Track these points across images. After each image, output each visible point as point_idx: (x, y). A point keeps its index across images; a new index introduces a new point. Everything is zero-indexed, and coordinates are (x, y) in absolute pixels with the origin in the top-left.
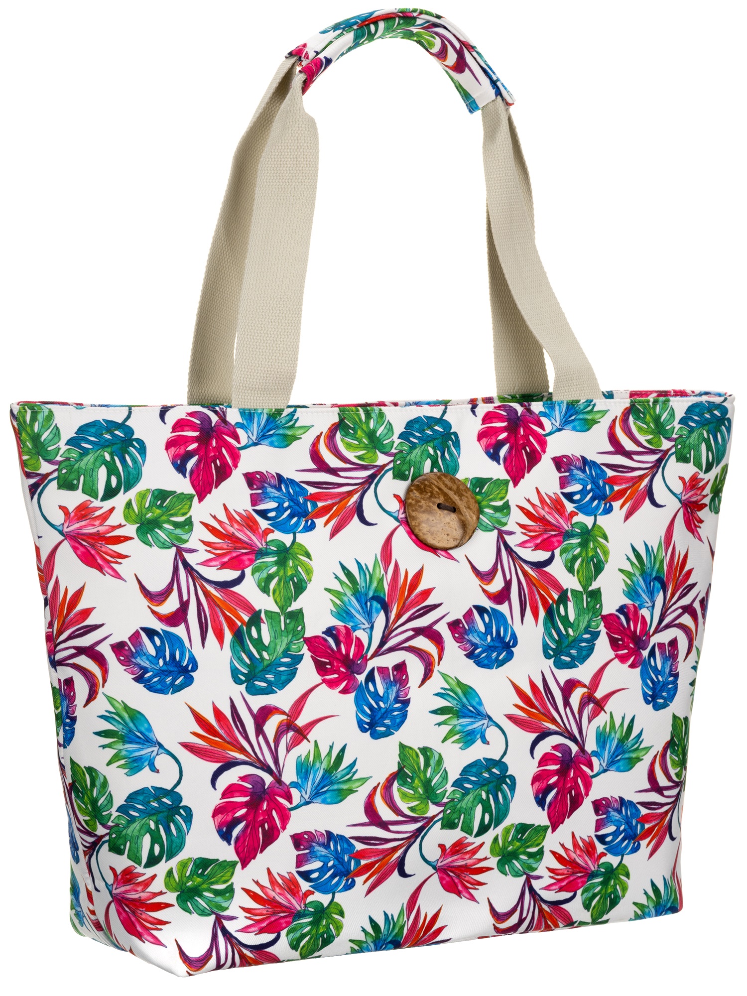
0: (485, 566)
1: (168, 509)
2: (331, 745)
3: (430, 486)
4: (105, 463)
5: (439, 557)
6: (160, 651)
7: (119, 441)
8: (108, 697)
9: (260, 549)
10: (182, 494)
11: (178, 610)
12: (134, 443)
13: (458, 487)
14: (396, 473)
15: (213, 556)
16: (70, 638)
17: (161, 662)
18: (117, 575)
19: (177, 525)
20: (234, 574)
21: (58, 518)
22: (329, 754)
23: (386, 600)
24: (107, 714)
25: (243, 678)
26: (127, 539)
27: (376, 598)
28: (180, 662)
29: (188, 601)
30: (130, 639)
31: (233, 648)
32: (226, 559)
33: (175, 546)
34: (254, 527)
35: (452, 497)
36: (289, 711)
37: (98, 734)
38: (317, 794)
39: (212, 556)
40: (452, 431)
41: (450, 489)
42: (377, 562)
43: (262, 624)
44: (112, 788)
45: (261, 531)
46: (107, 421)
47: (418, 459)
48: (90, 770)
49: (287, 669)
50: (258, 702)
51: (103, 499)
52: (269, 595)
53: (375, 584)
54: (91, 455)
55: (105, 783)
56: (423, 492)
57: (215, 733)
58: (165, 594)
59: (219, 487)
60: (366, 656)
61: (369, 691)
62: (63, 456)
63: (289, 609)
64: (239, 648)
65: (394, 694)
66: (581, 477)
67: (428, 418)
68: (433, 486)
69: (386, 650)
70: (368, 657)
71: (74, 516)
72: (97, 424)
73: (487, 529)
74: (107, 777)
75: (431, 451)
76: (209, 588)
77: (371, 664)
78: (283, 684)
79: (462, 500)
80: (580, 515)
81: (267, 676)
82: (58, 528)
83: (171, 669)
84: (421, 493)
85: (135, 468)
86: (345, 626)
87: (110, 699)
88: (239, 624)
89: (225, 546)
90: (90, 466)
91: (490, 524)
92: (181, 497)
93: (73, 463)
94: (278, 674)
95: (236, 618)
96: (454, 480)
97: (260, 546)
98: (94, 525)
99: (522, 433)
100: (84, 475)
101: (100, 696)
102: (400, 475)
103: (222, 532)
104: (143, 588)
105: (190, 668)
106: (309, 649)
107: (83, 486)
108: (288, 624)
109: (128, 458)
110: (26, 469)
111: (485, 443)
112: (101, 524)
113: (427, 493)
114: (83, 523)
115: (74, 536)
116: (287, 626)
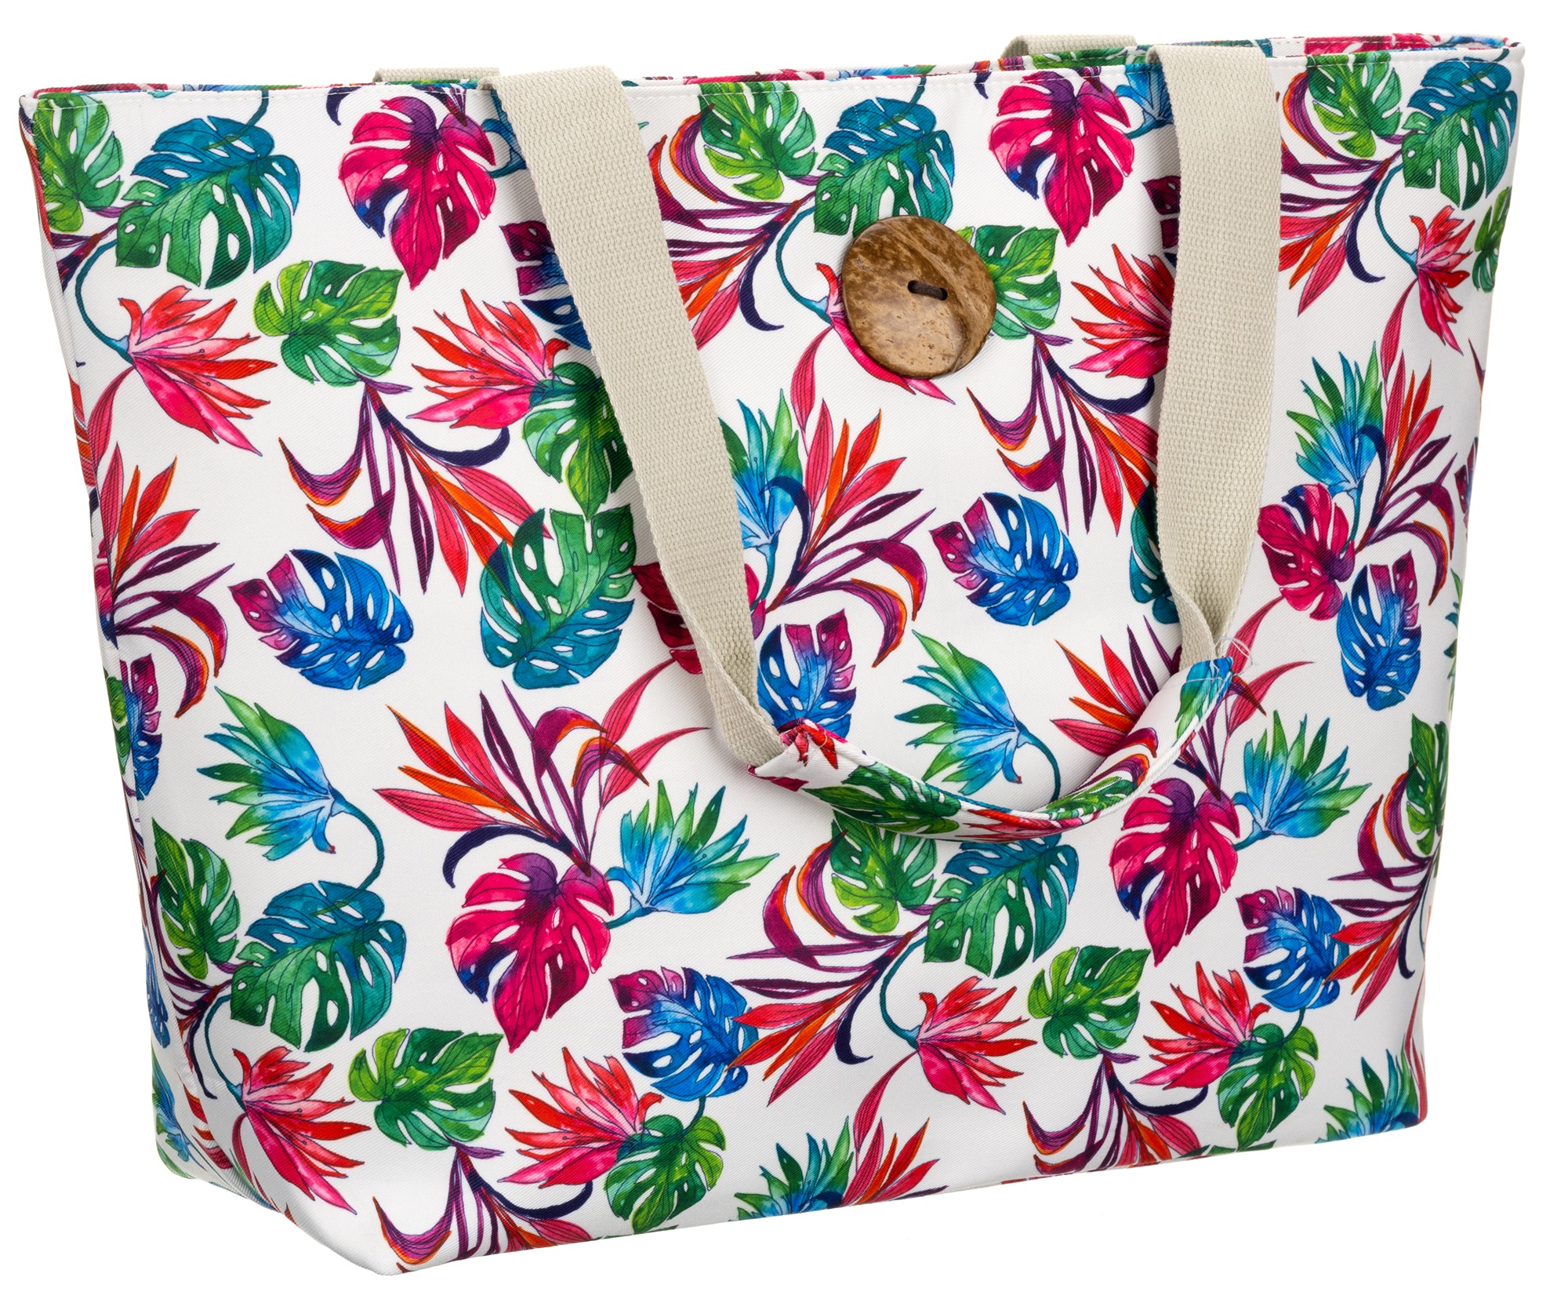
0: (1008, 411)
1: (347, 302)
2: (693, 789)
3: (892, 246)
4: (215, 208)
5: (914, 393)
6: (334, 600)
7: (242, 163)
8: (227, 698)
9: (541, 383)
10: (376, 270)
11: (370, 514)
12: (275, 165)
13: (951, 247)
14: (821, 220)
15: (442, 399)
16: (145, 574)
17: (336, 622)
18: (242, 442)
19: (365, 335)
20: (488, 437)
21: (118, 324)
22: (689, 808)
23: (804, 484)
24: (225, 732)
25: (508, 654)
26: (263, 365)
27: (783, 482)
28: (376, 621)
29: (391, 495)
30: (271, 574)
31: (485, 591)
32: (469, 406)
33: (363, 379)
34: (527, 337)
35: (938, 268)
36: (605, 721)
37: (209, 772)
38: (664, 893)
39: (440, 399)
40: (936, 129)
41: (935, 251)
42: (783, 406)
43: (546, 541)
44: (238, 885)
45: (540, 345)
46: (217, 121)
47: (868, 189)
48: (194, 847)
49: (598, 633)
50: (539, 703)
51: (213, 283)
52: (559, 480)
53: (779, 453)
54: (184, 193)
55: (224, 876)
56: (877, 257)
57: (450, 768)
58: (344, 479)
59: (453, 256)
60: (763, 603)
61: (770, 676)
62: (128, 197)
63: (603, 508)
64: (498, 592)
65: (822, 682)
67: (886, 102)
68: (899, 245)
69: (804, 590)
70: (767, 605)
71: (152, 320)
72: (196, 127)
73: (1012, 334)
74: (227, 862)
75: (894, 172)
76: (435, 466)
77: (772, 620)
78: (591, 665)
79: (960, 274)
81: (557, 648)
82: (118, 344)
83: (358, 636)
84: (874, 261)
85: (276, 218)
87: (230, 700)
88: (498, 540)
89: (467, 379)
90: (183, 215)
91: (1019, 322)
92: (373, 278)
93: (147, 211)
94: (580, 644)
95: (491, 527)
96: (942, 232)
97: (540, 377)
98: (193, 338)
99: (1082, 131)
100: (171, 234)
101: (210, 694)
102: (829, 224)
103: (460, 349)
104: (296, 468)
105: (396, 634)
106: (644, 591)
107: (169, 258)
108: (601, 539)
109: (261, 196)
110: (53, 230)
111: (1006, 154)
112: (207, 337)
113: (887, 259)
114: (170, 334)
115: (151, 362)
116: (599, 544)
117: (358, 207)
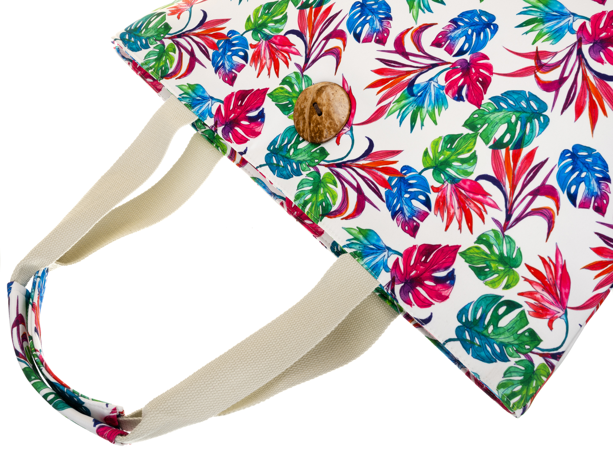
0: (331, 59)
1: (485, 261)
2: (525, 35)
3: (314, 130)
4: (496, 327)
5: (350, 87)
6: (578, 181)
7: (473, 331)
9: (451, 183)
10: (466, 261)
11: (542, 194)
12: (464, 320)
13: (299, 116)
14: (324, 156)
17: (583, 175)
18: (558, 253)
19: (490, 246)
20: (484, 183)
21: (559, 323)
22: (532, 30)
23: (406, 88)
25: (542, 118)
26: (529, 268)
27: (412, 94)
28: (571, 164)
29: (530, 194)
30: (588, 207)
31: (530, 141)
32: (480, 197)
33: (503, 234)
34: (441, 200)
35: (308, 113)
36: (532, 74)
39: (486, 207)
40: (269, 152)
41: (304, 119)
42: (389, 114)
43: (497, 139)
45: (440, 194)
46: (468, 352)
47: (304, 153)
50: (546, 97)
51: (518, 306)
52: (475, 152)
53: (404, 102)
54: (500, 340)
56: (320, 131)
57: (592, 102)
58: (540, 212)
59: (438, 243)
61: (470, 46)
62: (518, 356)
63: (471, 132)
64: (526, 138)
65: (456, 32)
66: (228, 62)
67: (274, 172)
68: (311, 129)
69: (436, 60)
70: (451, 65)
71: (549, 315)
72: (476, 355)
73: (308, 79)
75: (292, 151)
76: (508, 190)
77: (453, 60)
78: (520, 93)
79: (304, 106)
80: (249, 43)
81: (525, 106)
82: (565, 318)
83: (581, 165)
84: (322, 131)
85: (481, 305)
86: (447, 93)
88: (511, 152)
89: (472, 205)
90: (507, 334)
91: (303, 80)
92: (470, 260)
93: (517, 346)
94: (517, 101)
95: (510, 157)
96: (297, 123)
97: (449, 185)
98: (542, 297)
99: (233, 115)
100: (517, 332)
102: (324, 153)
103: (465, 215)
104: (550, 229)
105: (569, 154)
106: (483, 99)
107: (524, 326)
108: (480, 124)
109: (478, 316)
110: (551, 371)
111: (258, 128)
112: (537, 292)
113: (319, 128)
114: (547, 305)
115: (561, 303)
116: (482, 124)
117: (452, 284)
